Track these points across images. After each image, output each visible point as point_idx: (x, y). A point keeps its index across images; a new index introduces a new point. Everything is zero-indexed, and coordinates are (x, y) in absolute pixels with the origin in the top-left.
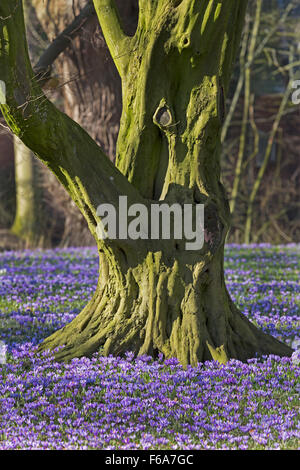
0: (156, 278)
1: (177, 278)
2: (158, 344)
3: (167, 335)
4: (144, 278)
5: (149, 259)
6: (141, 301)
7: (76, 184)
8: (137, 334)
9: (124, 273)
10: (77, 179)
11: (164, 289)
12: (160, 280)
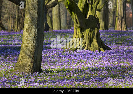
0: (88, 34)
1: (93, 34)
2: (89, 48)
3: (90, 46)
4: (85, 34)
5: (87, 30)
6: (84, 39)
7: (75, 15)
8: (84, 46)
9: (81, 33)
10: (76, 14)
11: (90, 37)
12: (89, 34)
